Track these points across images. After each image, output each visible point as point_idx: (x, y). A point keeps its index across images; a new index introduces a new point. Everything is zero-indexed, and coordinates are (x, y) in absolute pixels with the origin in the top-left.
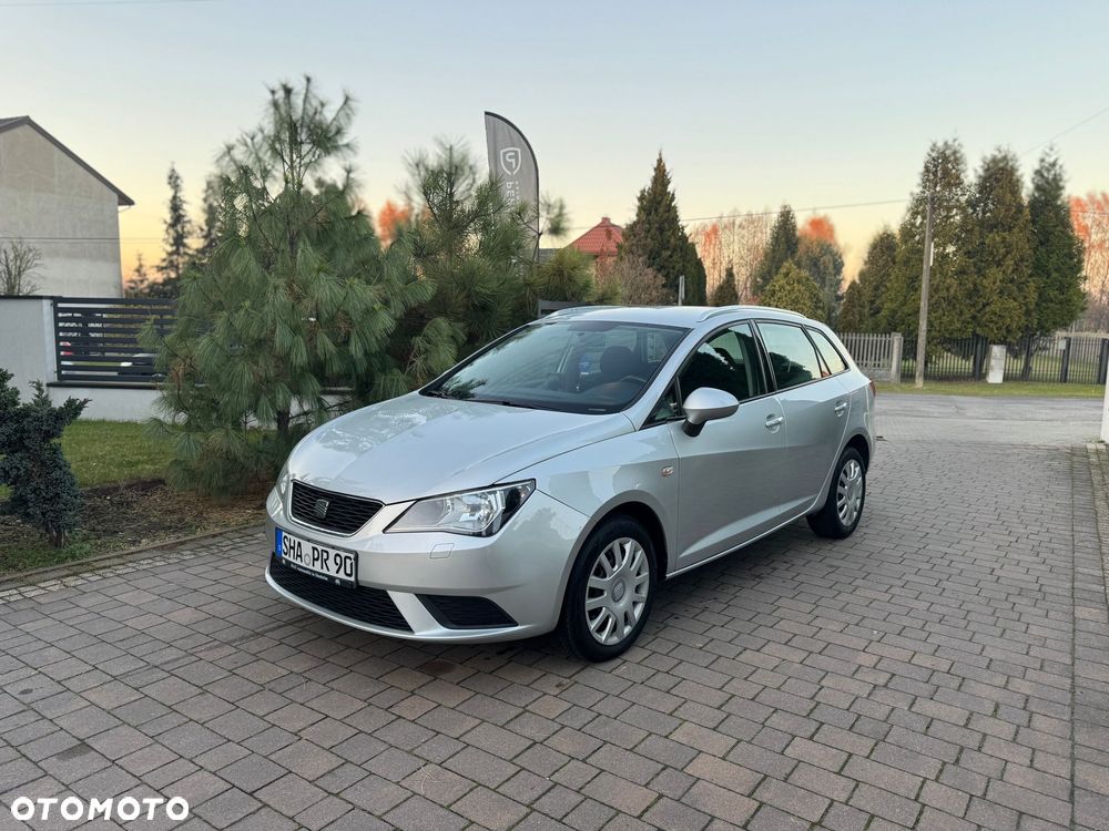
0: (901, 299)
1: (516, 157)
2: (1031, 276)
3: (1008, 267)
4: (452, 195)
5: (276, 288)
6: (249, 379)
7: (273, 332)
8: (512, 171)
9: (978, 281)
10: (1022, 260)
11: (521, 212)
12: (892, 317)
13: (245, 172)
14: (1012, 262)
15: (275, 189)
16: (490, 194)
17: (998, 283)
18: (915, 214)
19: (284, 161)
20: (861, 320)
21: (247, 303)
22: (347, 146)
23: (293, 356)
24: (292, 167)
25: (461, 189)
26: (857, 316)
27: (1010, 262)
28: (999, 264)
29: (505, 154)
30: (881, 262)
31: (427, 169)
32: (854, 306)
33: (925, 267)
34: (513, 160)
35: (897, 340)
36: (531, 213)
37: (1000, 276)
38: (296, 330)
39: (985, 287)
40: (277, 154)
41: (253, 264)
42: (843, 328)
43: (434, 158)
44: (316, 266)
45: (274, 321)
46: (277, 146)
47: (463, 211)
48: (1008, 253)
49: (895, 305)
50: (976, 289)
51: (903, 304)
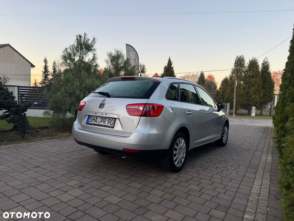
0: (230, 94)
1: (133, 55)
2: (262, 89)
4: (118, 62)
5: (77, 81)
6: (69, 101)
7: (76, 91)
8: (132, 58)
9: (249, 90)
10: (259, 85)
11: (134, 67)
13: (70, 55)
14: (257, 86)
15: (77, 59)
16: (127, 62)
17: (253, 91)
18: (233, 74)
19: (79, 52)
20: (219, 99)
21: (70, 84)
22: (94, 49)
23: (80, 96)
24: (81, 54)
25: (120, 61)
28: (254, 86)
29: (131, 54)
30: (225, 85)
31: (112, 56)
32: (218, 96)
33: (235, 86)
34: (133, 56)
35: (228, 105)
36: (136, 67)
37: (254, 89)
38: (81, 90)
39: (250, 92)
40: (77, 51)
41: (71, 75)
43: (114, 53)
44: (86, 76)
45: (76, 89)
46: (78, 49)
47: (120, 66)
48: (256, 83)
49: (228, 96)
50: (248, 92)
51: (230, 96)
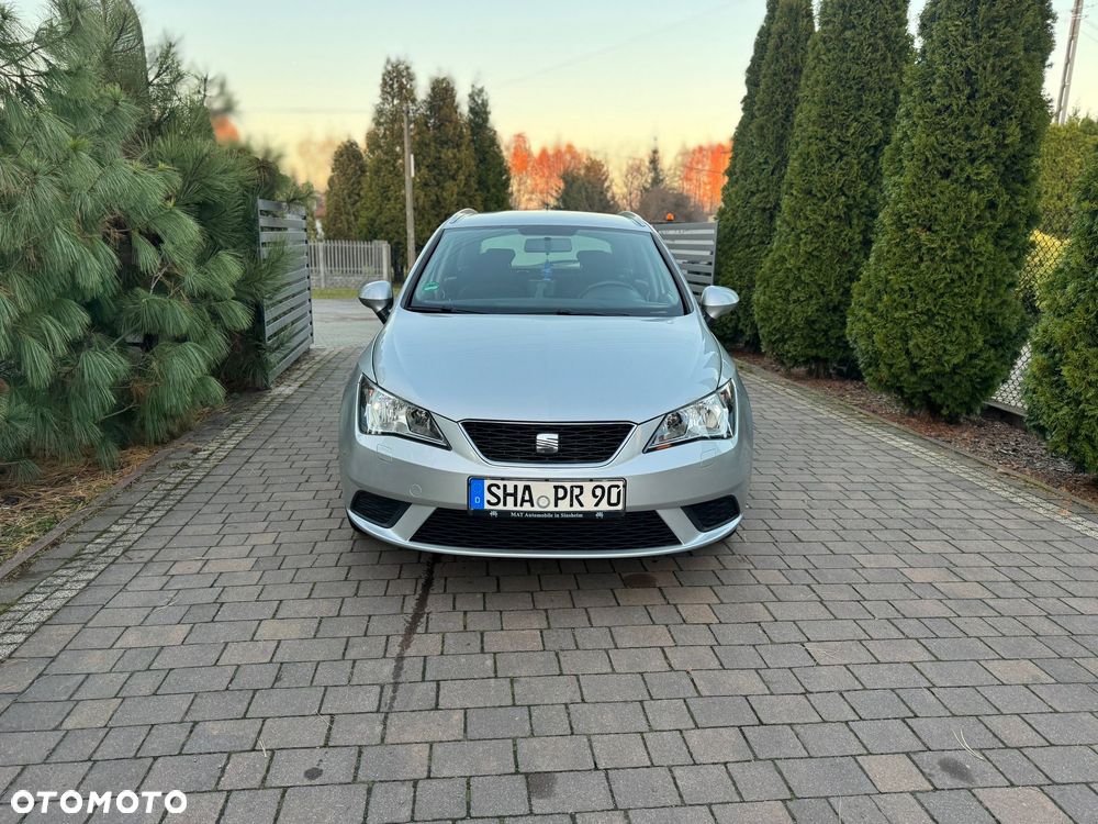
0: (377, 208)
2: (476, 190)
3: (461, 181)
9: (439, 193)
10: (469, 176)
12: (372, 225)
14: (463, 177)
17: (455, 196)
20: (349, 228)
26: (345, 223)
27: (462, 177)
28: (453, 178)
32: (341, 214)
33: (407, 178)
35: (384, 248)
37: (456, 189)
39: (445, 199)
42: (335, 235)
48: (459, 168)
49: (371, 214)
50: (438, 202)
51: (380, 212)
